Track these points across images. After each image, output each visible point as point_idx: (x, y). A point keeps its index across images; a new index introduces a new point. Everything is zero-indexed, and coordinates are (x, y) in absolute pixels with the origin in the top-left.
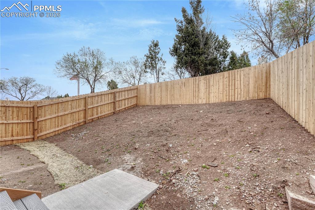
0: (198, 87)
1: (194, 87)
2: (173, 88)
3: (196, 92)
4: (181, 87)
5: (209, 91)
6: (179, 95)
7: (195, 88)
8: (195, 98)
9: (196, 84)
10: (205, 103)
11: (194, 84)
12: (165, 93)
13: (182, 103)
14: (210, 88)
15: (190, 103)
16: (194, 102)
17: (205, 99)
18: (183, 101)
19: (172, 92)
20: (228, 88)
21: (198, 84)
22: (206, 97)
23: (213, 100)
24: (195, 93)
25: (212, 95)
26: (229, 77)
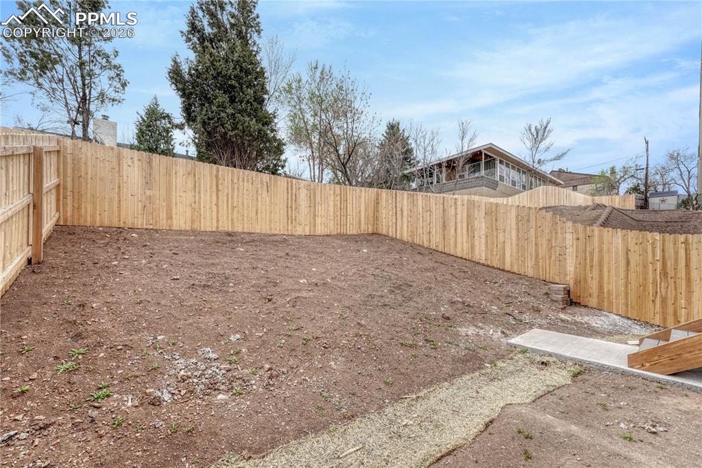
0: (295, 201)
1: (288, 199)
2: (238, 189)
3: (292, 210)
4: (259, 192)
5: (315, 212)
6: (254, 209)
7: (290, 201)
8: (290, 221)
9: (292, 194)
10: (308, 234)
11: (288, 193)
12: (211, 196)
13: (261, 229)
14: (315, 206)
15: (280, 230)
16: (288, 230)
17: (308, 227)
18: (263, 227)
19: (232, 197)
20: (339, 212)
21: (295, 195)
22: (310, 222)
23: (320, 230)
24: (290, 211)
25: (319, 220)
26: (341, 195)
